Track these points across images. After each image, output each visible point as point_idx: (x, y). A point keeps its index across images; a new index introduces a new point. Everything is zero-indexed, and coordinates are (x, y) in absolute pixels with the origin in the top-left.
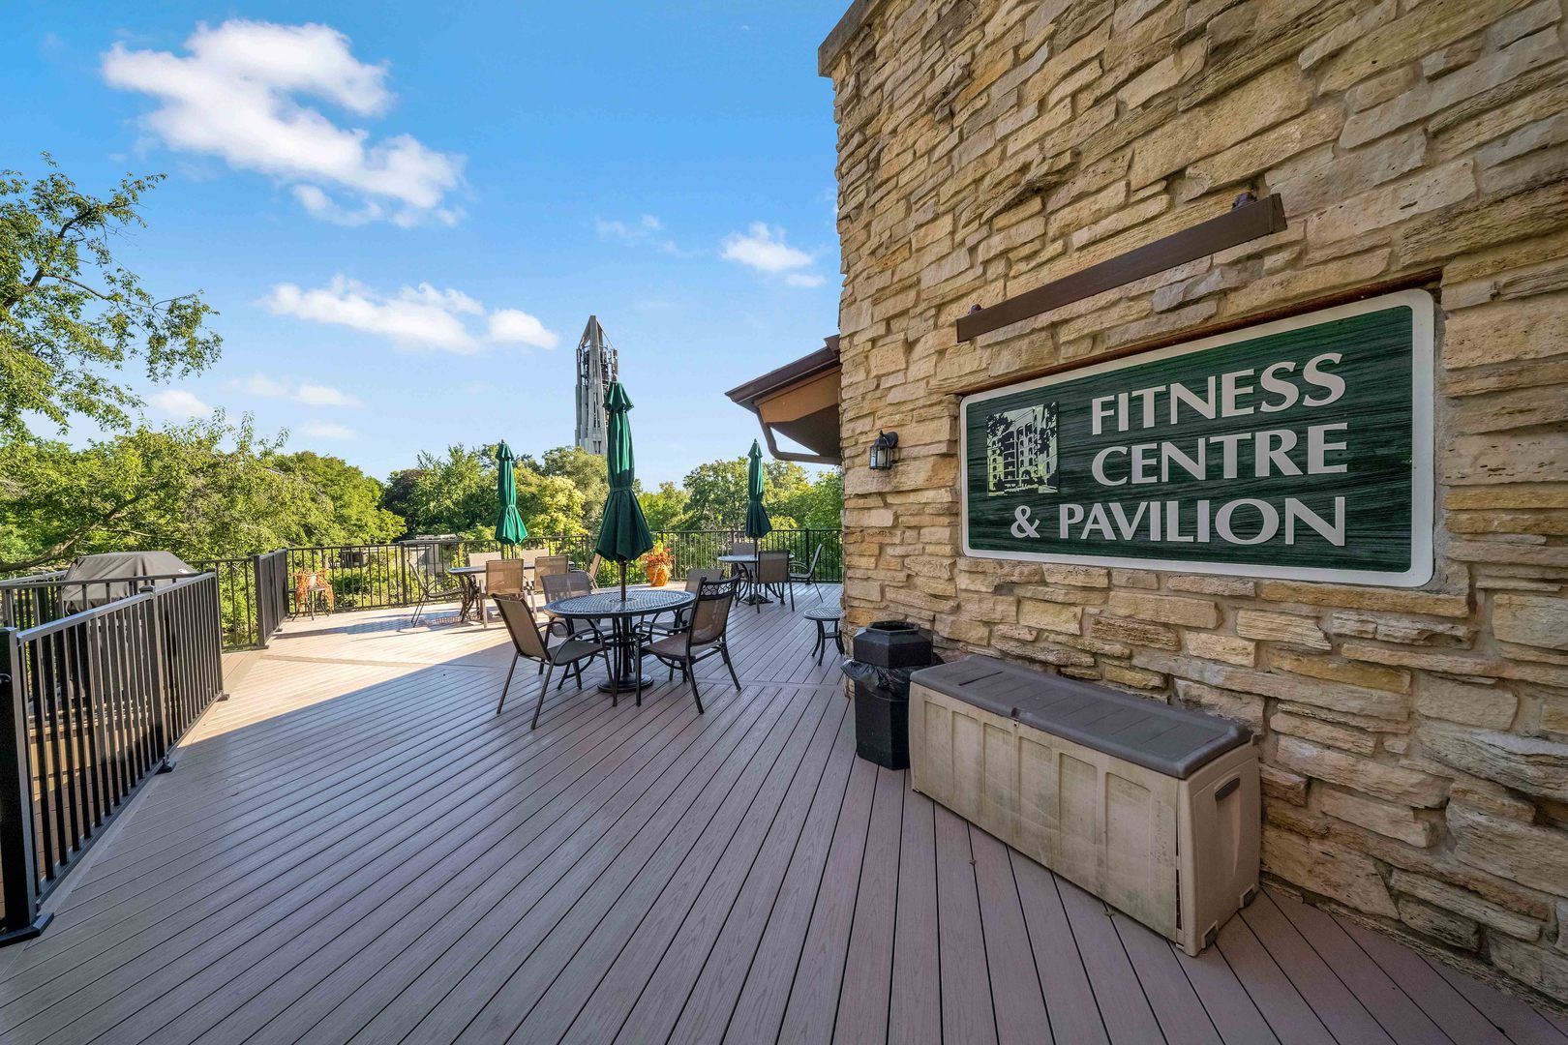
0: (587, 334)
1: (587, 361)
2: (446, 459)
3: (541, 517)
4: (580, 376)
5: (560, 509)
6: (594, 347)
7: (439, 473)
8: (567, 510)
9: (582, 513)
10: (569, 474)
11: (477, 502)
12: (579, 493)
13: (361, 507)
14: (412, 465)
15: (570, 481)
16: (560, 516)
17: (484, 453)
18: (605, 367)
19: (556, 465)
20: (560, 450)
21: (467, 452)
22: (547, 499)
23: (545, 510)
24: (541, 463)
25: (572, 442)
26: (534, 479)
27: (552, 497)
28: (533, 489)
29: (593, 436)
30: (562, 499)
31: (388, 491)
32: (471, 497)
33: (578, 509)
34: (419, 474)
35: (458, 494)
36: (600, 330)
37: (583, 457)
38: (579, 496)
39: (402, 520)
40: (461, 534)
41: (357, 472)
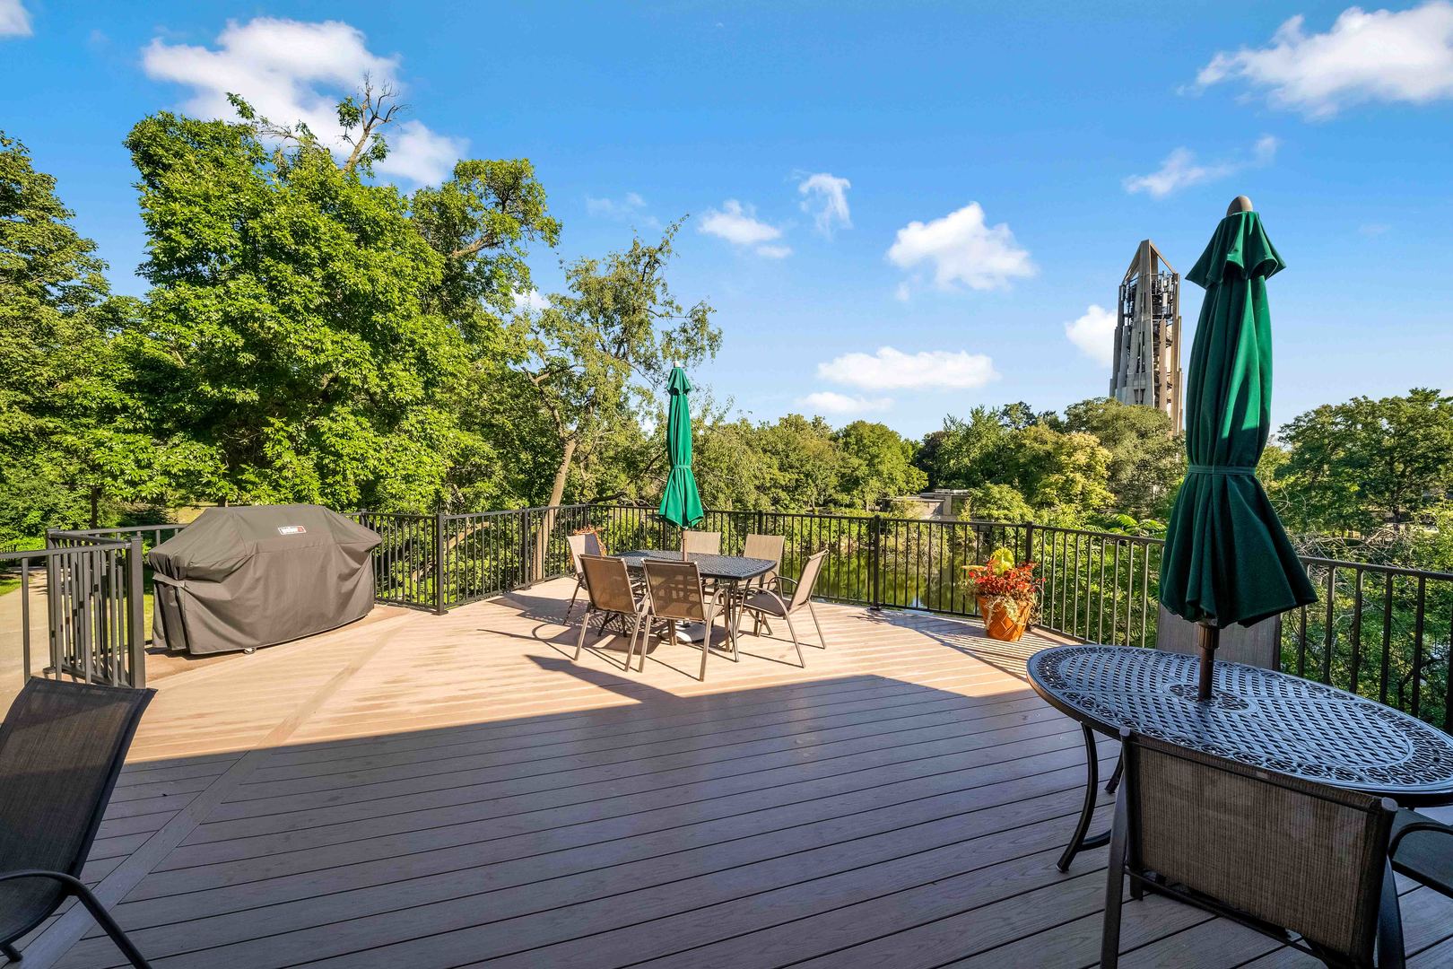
0: (1135, 266)
1: (1132, 297)
2: (968, 421)
3: (1054, 478)
4: (1122, 316)
5: (1078, 468)
6: (1143, 278)
7: (961, 433)
8: (1088, 469)
9: (1106, 474)
10: (1094, 430)
11: (994, 460)
12: (1105, 452)
13: (894, 464)
14: (940, 428)
15: (1093, 437)
16: (1078, 476)
17: (1006, 413)
18: (1157, 298)
19: (1080, 419)
20: (1086, 403)
21: (987, 413)
22: (1063, 457)
23: (1060, 469)
24: (1063, 418)
25: (1106, 394)
26: (1050, 436)
27: (1070, 455)
28: (1049, 447)
29: (1133, 384)
30: (1081, 458)
31: (921, 451)
32: (988, 455)
33: (1101, 469)
34: (947, 434)
35: (976, 453)
36: (1154, 255)
37: (1113, 409)
38: (1104, 454)
39: (925, 475)
40: (972, 490)
41: (893, 435)
